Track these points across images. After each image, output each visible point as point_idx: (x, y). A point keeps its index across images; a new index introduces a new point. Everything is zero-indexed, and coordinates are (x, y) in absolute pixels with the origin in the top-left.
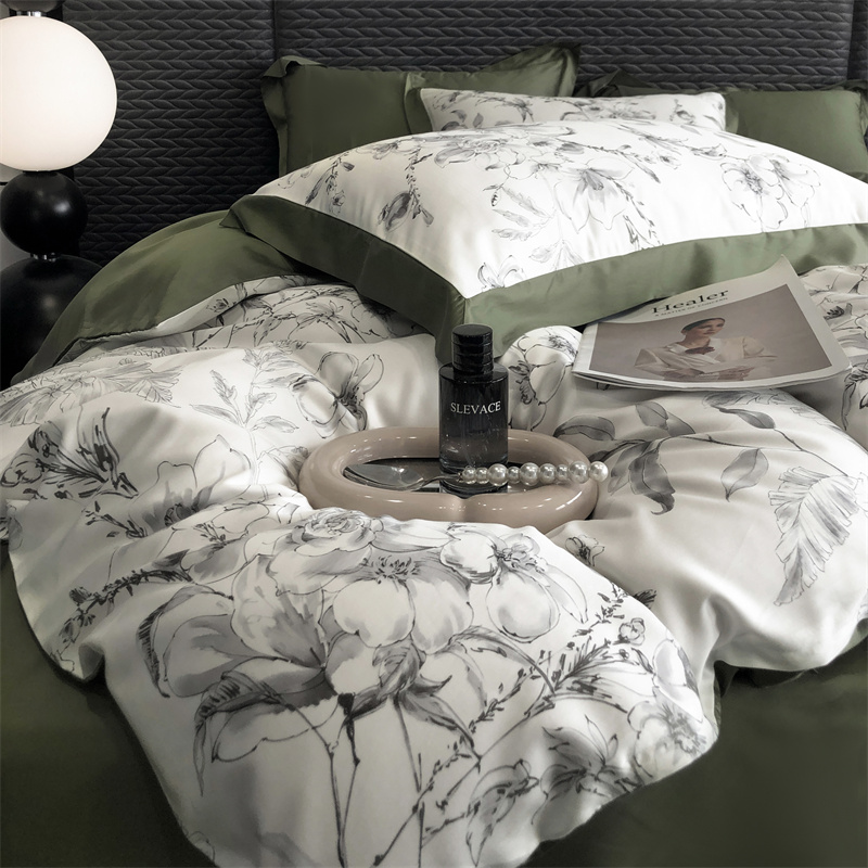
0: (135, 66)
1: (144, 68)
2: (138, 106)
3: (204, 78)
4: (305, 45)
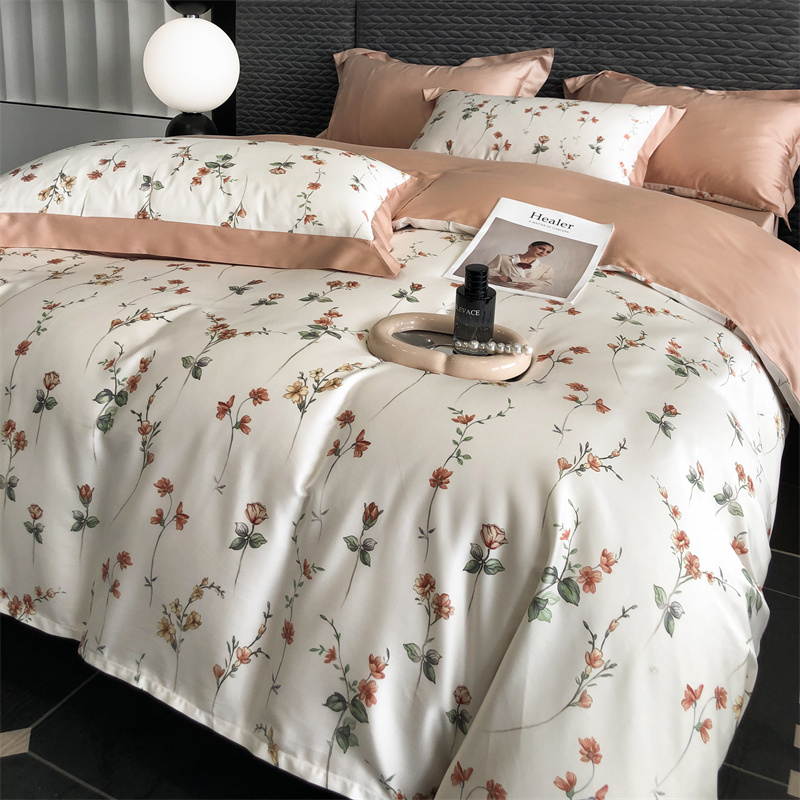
3: (311, 61)
4: (373, 40)
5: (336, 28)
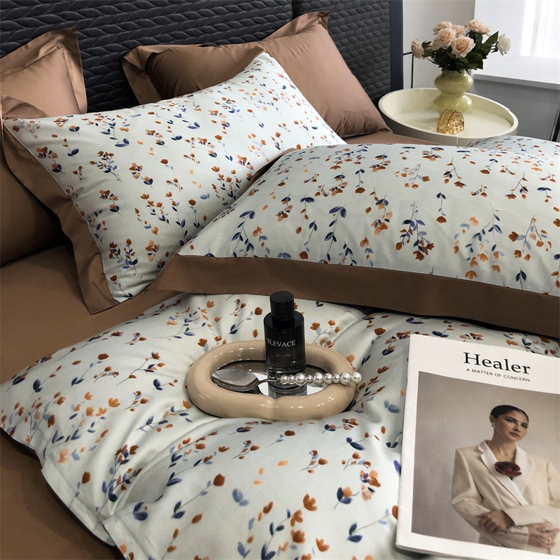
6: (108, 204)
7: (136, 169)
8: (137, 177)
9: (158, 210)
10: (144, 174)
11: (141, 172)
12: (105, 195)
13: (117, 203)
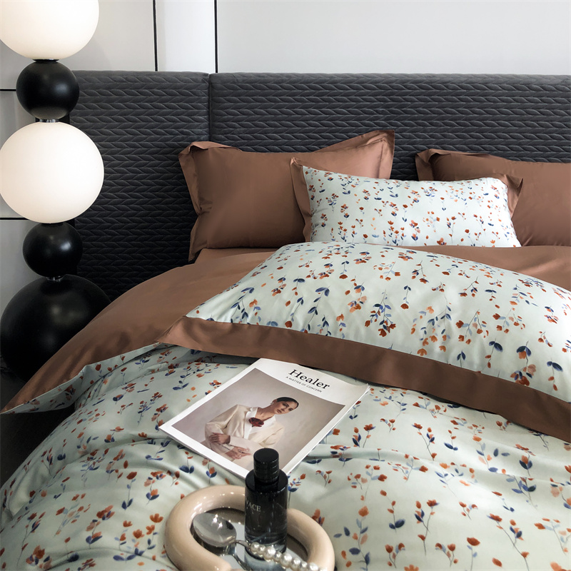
0: (117, 146)
1: (122, 147)
2: (118, 171)
3: (162, 154)
5: (189, 122)
6: (322, 221)
7: (344, 207)
8: (342, 212)
9: (343, 232)
10: (346, 211)
11: (346, 210)
12: (324, 216)
13: (326, 222)
